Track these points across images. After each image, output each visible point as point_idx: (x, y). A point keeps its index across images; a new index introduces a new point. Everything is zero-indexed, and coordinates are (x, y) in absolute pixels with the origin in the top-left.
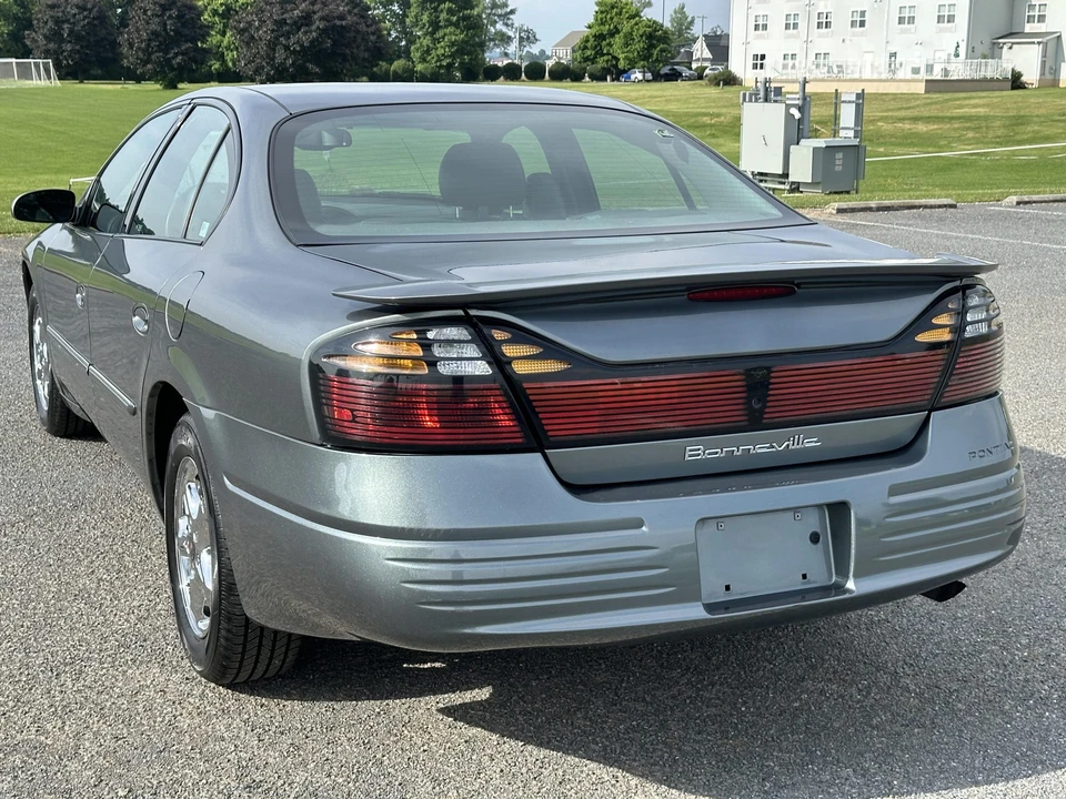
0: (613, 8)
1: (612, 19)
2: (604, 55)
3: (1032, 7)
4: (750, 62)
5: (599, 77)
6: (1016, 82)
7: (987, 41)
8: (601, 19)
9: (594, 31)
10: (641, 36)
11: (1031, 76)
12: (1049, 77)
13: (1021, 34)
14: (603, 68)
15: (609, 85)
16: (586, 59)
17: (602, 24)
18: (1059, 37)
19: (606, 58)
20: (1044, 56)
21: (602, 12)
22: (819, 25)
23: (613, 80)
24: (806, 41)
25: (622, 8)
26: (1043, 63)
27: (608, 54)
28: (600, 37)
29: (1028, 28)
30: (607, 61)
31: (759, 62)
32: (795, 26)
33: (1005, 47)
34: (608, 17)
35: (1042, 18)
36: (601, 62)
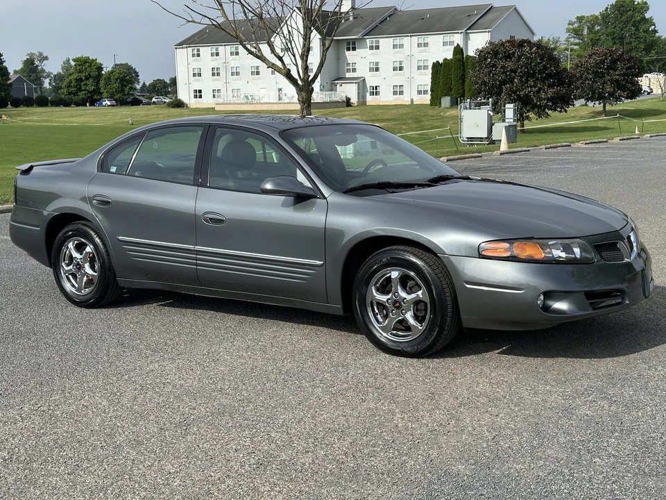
0: (85, 62)
1: (86, 69)
2: (82, 91)
3: (348, 64)
4: (192, 94)
5: (82, 103)
6: (348, 103)
7: (329, 82)
8: (80, 70)
9: (75, 76)
10: (117, 80)
11: (354, 100)
12: (361, 100)
13: (344, 78)
14: (83, 98)
15: (88, 109)
16: (70, 93)
17: (80, 72)
18: (364, 80)
19: (84, 92)
20: (358, 89)
21: (79, 65)
22: (232, 74)
23: (90, 105)
24: (226, 83)
25: (91, 63)
26: (358, 92)
27: (85, 90)
28: (79, 80)
29: (348, 75)
30: (85, 94)
31: (198, 94)
32: (218, 74)
33: (338, 85)
34: (84, 68)
35: (354, 70)
36: (82, 95)
